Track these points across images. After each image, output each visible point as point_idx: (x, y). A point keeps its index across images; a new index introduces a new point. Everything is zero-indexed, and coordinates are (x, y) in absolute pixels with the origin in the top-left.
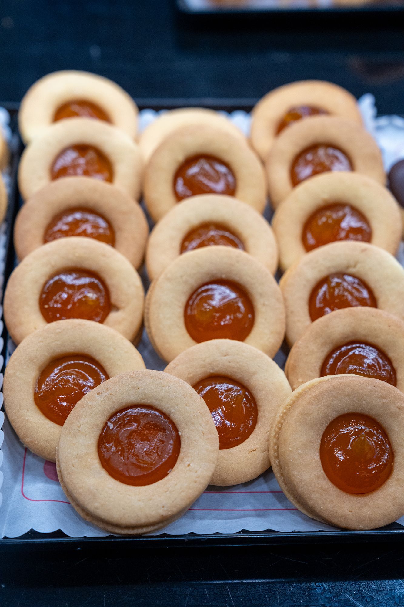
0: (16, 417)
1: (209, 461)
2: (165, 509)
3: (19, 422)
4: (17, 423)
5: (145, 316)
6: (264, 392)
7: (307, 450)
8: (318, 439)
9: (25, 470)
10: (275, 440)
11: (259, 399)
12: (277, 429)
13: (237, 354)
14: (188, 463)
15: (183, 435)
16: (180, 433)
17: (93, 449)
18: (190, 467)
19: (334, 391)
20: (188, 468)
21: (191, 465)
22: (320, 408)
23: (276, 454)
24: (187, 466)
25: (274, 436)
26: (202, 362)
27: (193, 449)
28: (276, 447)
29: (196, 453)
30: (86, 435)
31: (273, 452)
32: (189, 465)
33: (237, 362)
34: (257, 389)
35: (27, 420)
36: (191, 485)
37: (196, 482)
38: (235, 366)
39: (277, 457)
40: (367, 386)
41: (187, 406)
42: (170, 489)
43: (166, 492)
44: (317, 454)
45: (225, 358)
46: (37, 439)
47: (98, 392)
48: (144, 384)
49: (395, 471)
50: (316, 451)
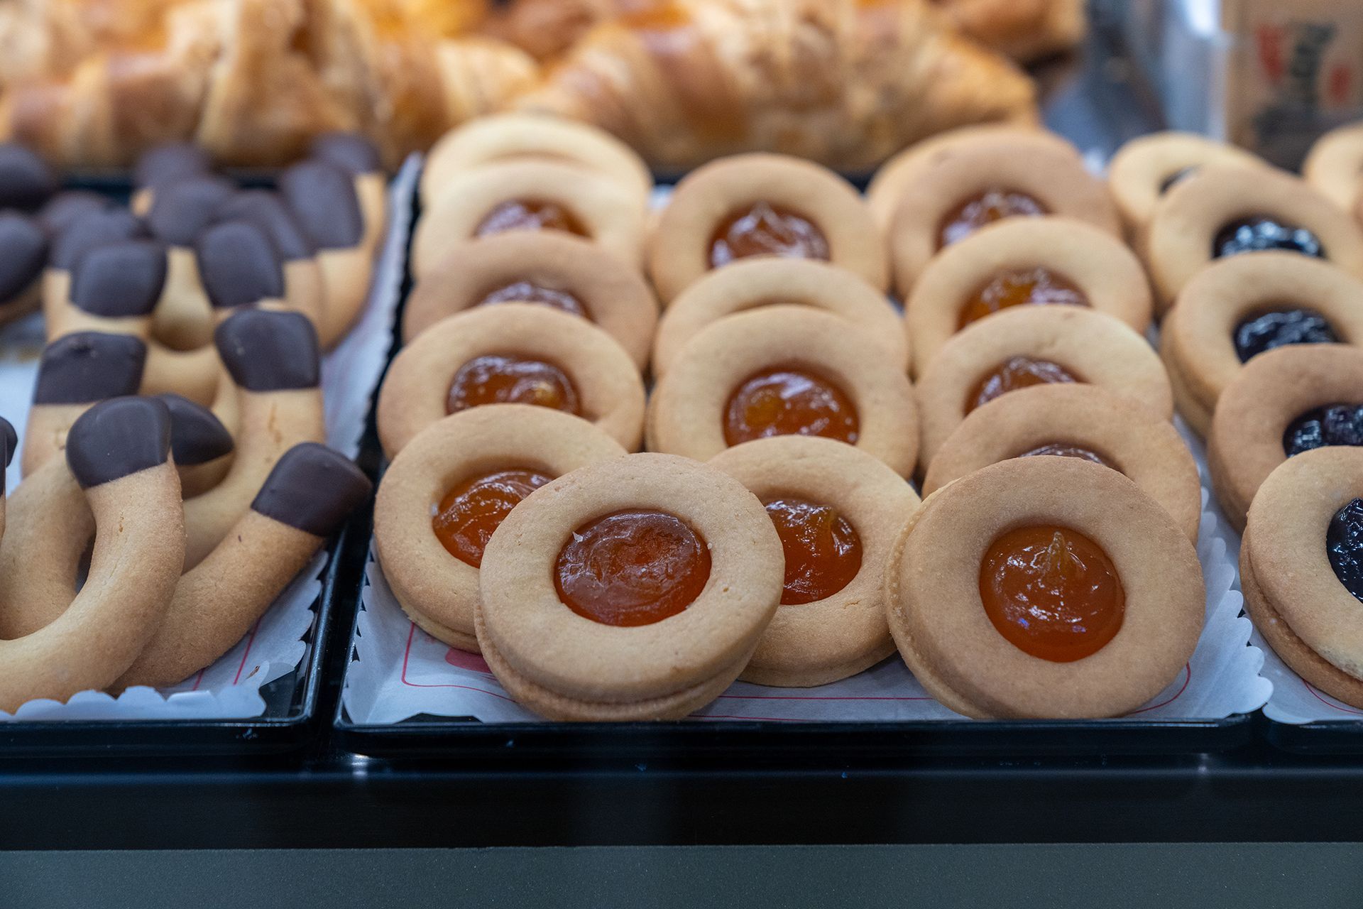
0: (397, 552)
1: (765, 583)
2: (680, 656)
3: (402, 559)
4: (398, 562)
5: (648, 430)
6: (874, 515)
7: (952, 574)
8: (974, 557)
9: (409, 659)
10: (893, 573)
11: (864, 527)
12: (897, 554)
13: (823, 455)
14: (725, 586)
15: (716, 547)
16: (710, 546)
17: (544, 573)
18: (728, 592)
19: (1003, 474)
20: (725, 594)
21: (730, 588)
22: (976, 502)
23: (895, 596)
24: (722, 590)
25: (892, 567)
26: (755, 468)
27: (735, 565)
28: (895, 585)
29: (740, 571)
30: (532, 549)
31: (890, 593)
32: (726, 590)
33: (823, 468)
34: (861, 511)
35: (417, 556)
36: (730, 618)
37: (739, 615)
38: (819, 475)
39: (898, 602)
40: (1066, 467)
41: (723, 501)
42: (690, 625)
43: (682, 631)
44: (974, 583)
45: (800, 461)
46: (434, 587)
47: (558, 486)
48: (643, 471)
49: (1127, 619)
50: (972, 579)
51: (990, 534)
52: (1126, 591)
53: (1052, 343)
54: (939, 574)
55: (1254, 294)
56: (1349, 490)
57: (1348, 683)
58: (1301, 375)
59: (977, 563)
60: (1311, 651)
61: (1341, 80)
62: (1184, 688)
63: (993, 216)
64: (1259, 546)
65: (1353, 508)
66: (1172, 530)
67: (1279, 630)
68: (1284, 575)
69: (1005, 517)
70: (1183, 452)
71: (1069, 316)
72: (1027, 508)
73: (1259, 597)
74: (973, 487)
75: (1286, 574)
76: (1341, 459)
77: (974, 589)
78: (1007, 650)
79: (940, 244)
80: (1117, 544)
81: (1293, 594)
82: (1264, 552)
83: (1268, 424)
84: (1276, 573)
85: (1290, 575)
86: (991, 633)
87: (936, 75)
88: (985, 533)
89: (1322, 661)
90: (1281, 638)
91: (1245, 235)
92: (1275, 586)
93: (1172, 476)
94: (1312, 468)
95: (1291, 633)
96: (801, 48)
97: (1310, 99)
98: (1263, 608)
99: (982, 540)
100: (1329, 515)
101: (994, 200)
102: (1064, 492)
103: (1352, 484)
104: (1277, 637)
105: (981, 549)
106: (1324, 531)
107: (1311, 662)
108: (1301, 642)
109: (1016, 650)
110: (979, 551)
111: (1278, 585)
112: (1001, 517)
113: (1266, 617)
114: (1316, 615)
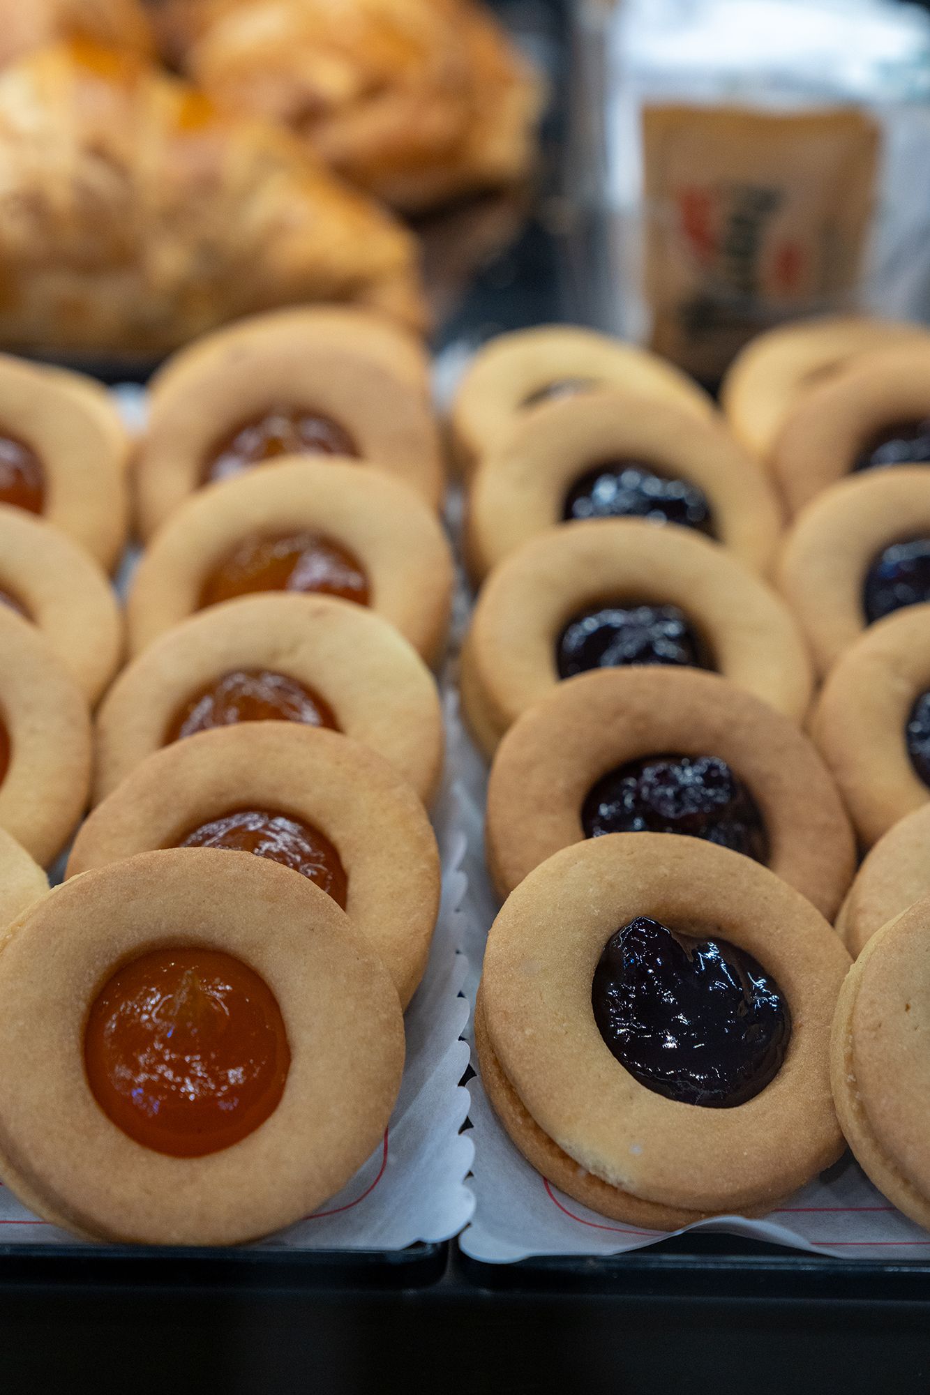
7: (42, 1023)
49: (287, 1094)
50: (71, 1030)
51: (107, 963)
52: (293, 1051)
53: (292, 650)
54: (21, 1023)
55: (593, 581)
56: (637, 901)
57: (599, 1189)
58: (618, 713)
59: (83, 1006)
60: (551, 1142)
61: (789, 262)
62: (373, 1187)
63: (272, 450)
64: (492, 988)
65: (635, 932)
66: (367, 964)
67: (511, 1108)
68: (519, 1032)
69: (130, 939)
70: (420, 833)
71: (318, 613)
72: (163, 925)
73: (490, 1056)
74: (89, 893)
75: (523, 1031)
76: (632, 853)
77: (72, 1044)
78: (108, 1136)
79: (205, 477)
80: (285, 981)
81: (528, 1062)
82: (498, 996)
83: (561, 784)
84: (509, 1028)
85: (528, 1032)
86: (87, 1112)
87: (278, 229)
88: (98, 963)
89: (564, 1156)
90: (513, 1120)
91: (605, 491)
92: (505, 1047)
93: (401, 868)
94: (589, 867)
95: (526, 1114)
96: (85, 193)
97: (748, 287)
98: (493, 1074)
99: (92, 972)
100: (602, 938)
101: (279, 427)
102: (217, 904)
103: (643, 891)
104: (507, 1118)
105: (91, 985)
106: (591, 964)
107: (550, 1158)
108: (537, 1128)
109: (122, 1138)
110: (88, 986)
111: (508, 1047)
112: (125, 939)
113: (496, 1088)
114: (556, 1094)
